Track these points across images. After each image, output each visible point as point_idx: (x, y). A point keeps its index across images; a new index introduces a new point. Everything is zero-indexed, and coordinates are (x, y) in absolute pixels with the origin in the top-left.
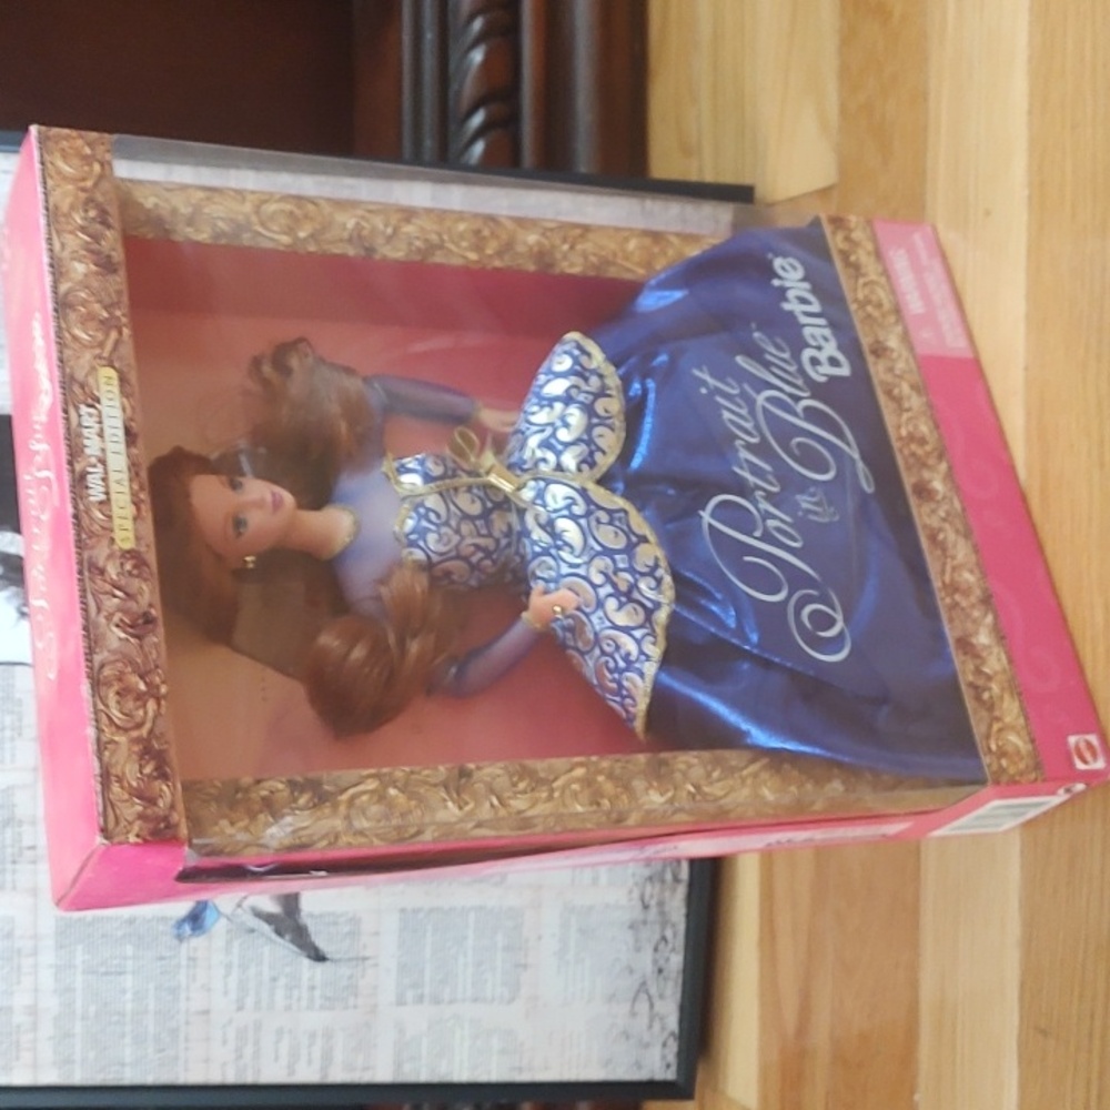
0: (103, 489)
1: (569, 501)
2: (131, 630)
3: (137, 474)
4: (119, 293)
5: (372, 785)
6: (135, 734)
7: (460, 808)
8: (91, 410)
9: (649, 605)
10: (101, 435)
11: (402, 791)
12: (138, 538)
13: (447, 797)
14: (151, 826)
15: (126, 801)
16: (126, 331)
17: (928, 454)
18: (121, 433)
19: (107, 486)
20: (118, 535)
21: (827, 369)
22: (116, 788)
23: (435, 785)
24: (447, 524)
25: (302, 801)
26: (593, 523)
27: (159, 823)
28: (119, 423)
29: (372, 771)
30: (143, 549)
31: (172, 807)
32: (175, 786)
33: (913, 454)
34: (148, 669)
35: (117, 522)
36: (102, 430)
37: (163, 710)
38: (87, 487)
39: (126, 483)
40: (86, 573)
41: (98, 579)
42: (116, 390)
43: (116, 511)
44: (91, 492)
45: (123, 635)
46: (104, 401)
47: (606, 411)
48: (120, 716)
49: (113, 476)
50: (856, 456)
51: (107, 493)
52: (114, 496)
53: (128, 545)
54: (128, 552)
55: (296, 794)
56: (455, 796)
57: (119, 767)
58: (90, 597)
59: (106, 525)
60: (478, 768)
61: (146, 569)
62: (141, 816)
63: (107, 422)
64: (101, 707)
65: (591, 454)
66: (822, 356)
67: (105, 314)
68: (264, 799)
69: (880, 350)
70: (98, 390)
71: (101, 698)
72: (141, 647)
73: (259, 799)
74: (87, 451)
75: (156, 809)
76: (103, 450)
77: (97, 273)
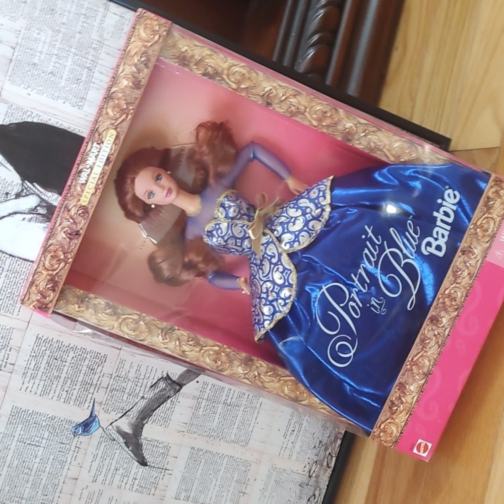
0: (86, 179)
1: (273, 255)
2: (68, 235)
3: (103, 177)
4: (136, 99)
5: (136, 317)
6: (51, 272)
7: (163, 340)
8: (98, 146)
9: (277, 309)
10: (97, 157)
11: (146, 324)
12: (90, 202)
13: (160, 334)
14: (40, 305)
15: (36, 294)
16: (130, 116)
17: (452, 305)
18: (105, 158)
19: (88, 178)
20: (82, 199)
21: (432, 250)
22: (34, 288)
23: (159, 328)
24: (223, 237)
25: (107, 311)
26: (275, 269)
27: (43, 305)
28: (106, 155)
29: (139, 313)
30: (90, 207)
31: (51, 301)
32: (56, 295)
33: (444, 303)
34: (68, 251)
35: (85, 194)
36: (98, 155)
37: (66, 267)
38: (80, 177)
39: (97, 179)
40: (62, 209)
41: (66, 213)
42: (112, 140)
43: (86, 189)
44: (81, 179)
45: (65, 236)
46: (105, 144)
47: (313, 227)
48: (49, 264)
49: (92, 175)
50: (415, 293)
51: (87, 181)
52: (88, 183)
53: (84, 204)
54: (83, 206)
55: (107, 308)
56: (164, 335)
57: (39, 282)
58: (59, 218)
59: (80, 193)
60: (178, 330)
61: (87, 215)
62: (38, 301)
63: (101, 153)
64: (43, 259)
65: (294, 241)
66: (434, 244)
67: (125, 107)
68: (95, 304)
69: (467, 252)
70: (105, 139)
71: (44, 257)
72: (70, 242)
73: (93, 304)
74: (88, 162)
75: (45, 300)
76: (94, 163)
77: (131, 88)
